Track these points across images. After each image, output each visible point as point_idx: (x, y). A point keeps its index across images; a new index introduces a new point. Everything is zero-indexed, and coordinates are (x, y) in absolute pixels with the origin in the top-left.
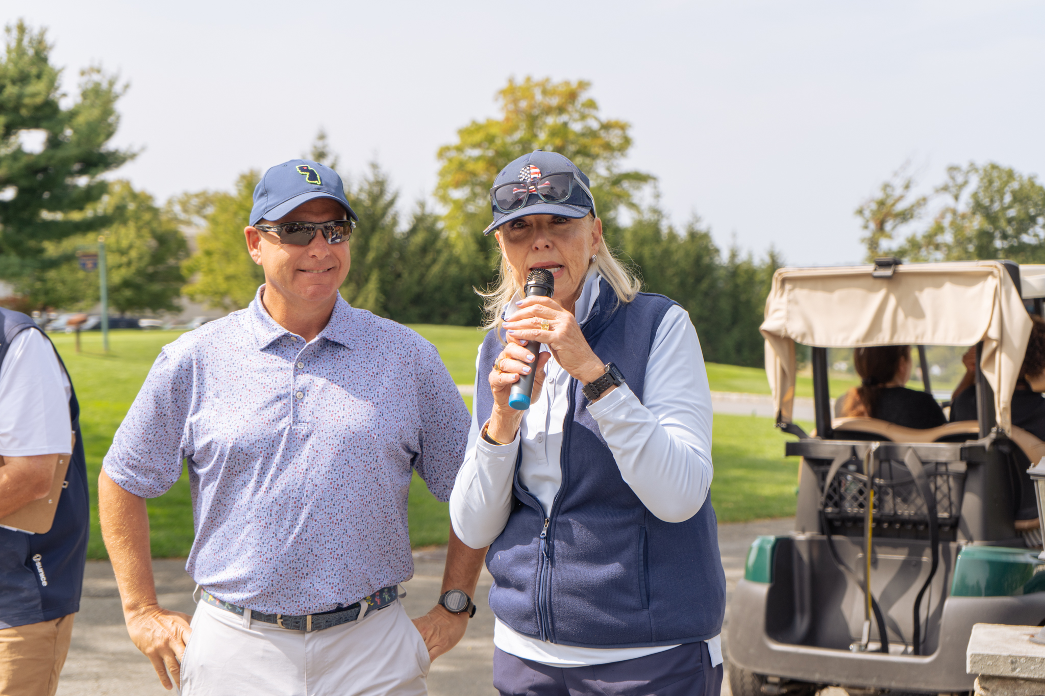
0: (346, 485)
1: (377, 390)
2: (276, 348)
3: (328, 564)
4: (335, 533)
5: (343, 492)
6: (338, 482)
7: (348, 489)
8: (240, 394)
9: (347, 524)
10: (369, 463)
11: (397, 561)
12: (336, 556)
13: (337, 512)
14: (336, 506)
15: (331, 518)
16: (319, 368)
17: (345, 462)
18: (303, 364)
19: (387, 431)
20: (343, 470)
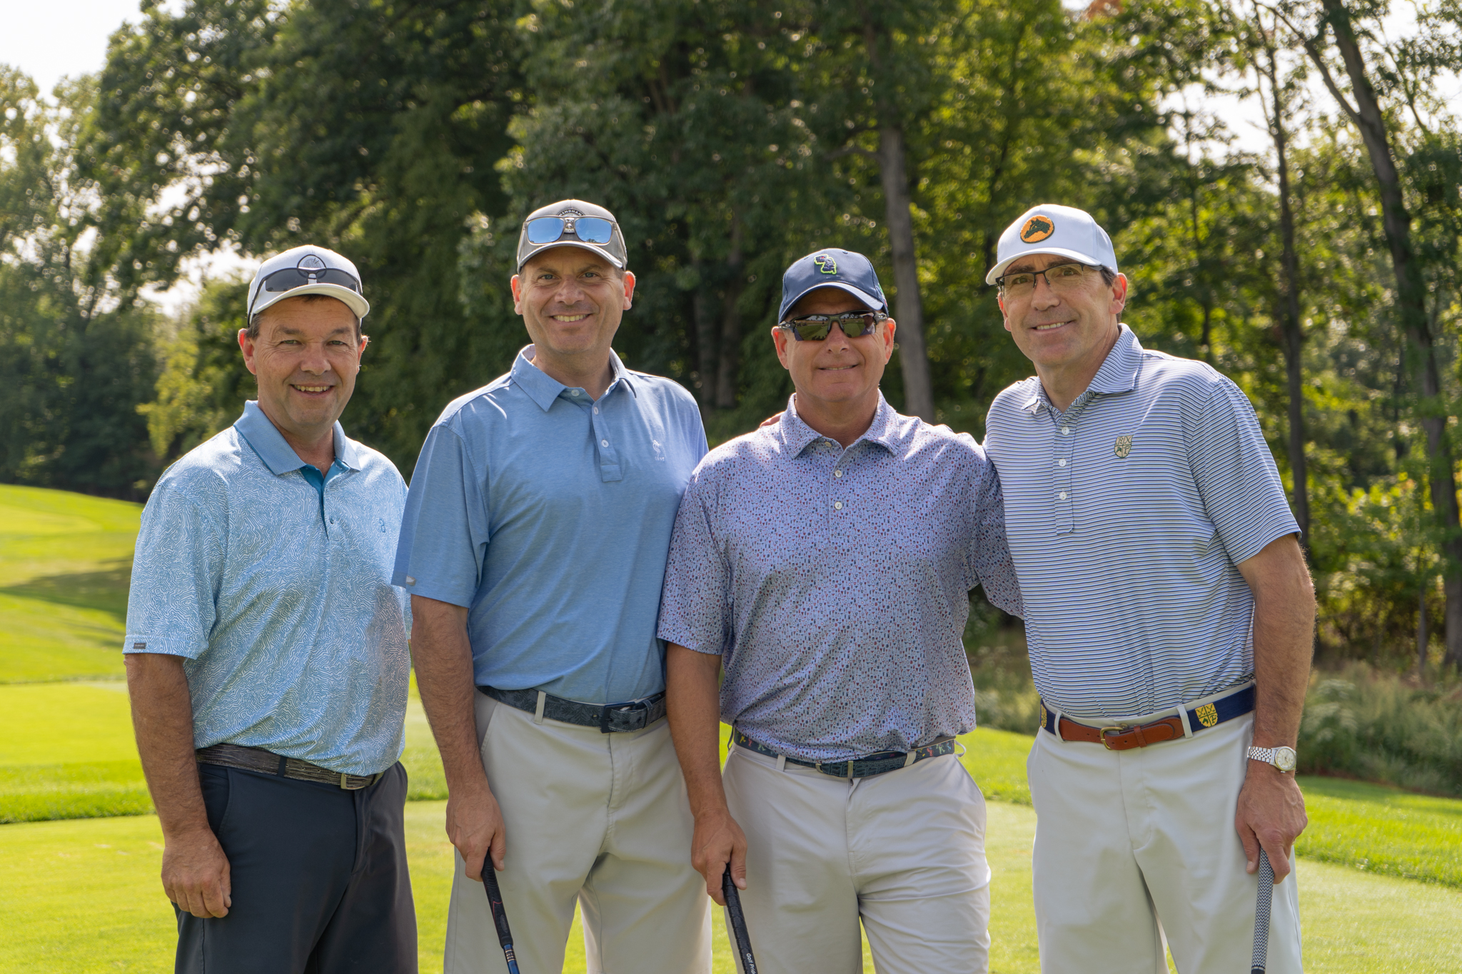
0: (893, 606)
1: (926, 500)
2: (810, 457)
3: (871, 694)
4: (881, 660)
5: (889, 615)
6: (884, 603)
7: (895, 611)
8: (771, 505)
9: (894, 649)
10: (919, 582)
11: (945, 697)
12: (879, 686)
13: (882, 636)
14: (882, 630)
15: (875, 643)
16: (860, 477)
17: (891, 580)
18: (841, 472)
19: (938, 546)
20: (889, 589)
